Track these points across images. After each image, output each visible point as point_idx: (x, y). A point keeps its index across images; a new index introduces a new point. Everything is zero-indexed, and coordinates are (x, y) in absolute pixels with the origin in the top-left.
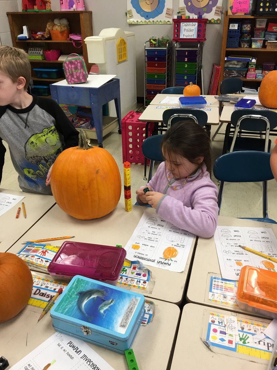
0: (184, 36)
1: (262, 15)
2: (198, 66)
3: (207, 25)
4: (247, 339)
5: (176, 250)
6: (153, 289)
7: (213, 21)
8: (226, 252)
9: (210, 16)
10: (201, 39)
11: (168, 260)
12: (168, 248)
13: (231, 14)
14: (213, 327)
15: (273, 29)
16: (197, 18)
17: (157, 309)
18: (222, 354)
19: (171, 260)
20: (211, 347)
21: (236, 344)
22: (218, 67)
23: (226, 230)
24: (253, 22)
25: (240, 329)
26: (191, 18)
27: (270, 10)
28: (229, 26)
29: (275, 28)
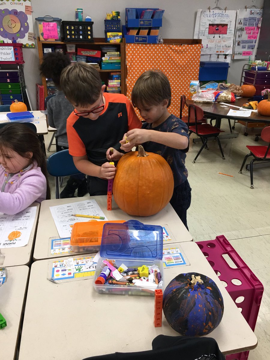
0: (2, 59)
1: (70, 41)
2: (22, 86)
3: (23, 49)
4: (81, 268)
5: (19, 232)
6: (4, 261)
7: (28, 46)
8: (62, 221)
9: (25, 41)
10: (19, 62)
11: (13, 240)
12: (12, 232)
13: (43, 40)
14: (56, 269)
15: (82, 53)
16: (11, 43)
17: (9, 273)
18: (64, 283)
19: (16, 240)
20: (56, 281)
21: (74, 274)
22: (41, 87)
23: (61, 208)
24: (64, 47)
25: (76, 264)
26: (6, 42)
27: (76, 37)
28: (43, 50)
29: (84, 52)
